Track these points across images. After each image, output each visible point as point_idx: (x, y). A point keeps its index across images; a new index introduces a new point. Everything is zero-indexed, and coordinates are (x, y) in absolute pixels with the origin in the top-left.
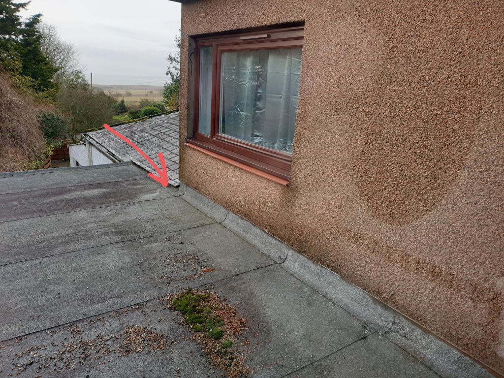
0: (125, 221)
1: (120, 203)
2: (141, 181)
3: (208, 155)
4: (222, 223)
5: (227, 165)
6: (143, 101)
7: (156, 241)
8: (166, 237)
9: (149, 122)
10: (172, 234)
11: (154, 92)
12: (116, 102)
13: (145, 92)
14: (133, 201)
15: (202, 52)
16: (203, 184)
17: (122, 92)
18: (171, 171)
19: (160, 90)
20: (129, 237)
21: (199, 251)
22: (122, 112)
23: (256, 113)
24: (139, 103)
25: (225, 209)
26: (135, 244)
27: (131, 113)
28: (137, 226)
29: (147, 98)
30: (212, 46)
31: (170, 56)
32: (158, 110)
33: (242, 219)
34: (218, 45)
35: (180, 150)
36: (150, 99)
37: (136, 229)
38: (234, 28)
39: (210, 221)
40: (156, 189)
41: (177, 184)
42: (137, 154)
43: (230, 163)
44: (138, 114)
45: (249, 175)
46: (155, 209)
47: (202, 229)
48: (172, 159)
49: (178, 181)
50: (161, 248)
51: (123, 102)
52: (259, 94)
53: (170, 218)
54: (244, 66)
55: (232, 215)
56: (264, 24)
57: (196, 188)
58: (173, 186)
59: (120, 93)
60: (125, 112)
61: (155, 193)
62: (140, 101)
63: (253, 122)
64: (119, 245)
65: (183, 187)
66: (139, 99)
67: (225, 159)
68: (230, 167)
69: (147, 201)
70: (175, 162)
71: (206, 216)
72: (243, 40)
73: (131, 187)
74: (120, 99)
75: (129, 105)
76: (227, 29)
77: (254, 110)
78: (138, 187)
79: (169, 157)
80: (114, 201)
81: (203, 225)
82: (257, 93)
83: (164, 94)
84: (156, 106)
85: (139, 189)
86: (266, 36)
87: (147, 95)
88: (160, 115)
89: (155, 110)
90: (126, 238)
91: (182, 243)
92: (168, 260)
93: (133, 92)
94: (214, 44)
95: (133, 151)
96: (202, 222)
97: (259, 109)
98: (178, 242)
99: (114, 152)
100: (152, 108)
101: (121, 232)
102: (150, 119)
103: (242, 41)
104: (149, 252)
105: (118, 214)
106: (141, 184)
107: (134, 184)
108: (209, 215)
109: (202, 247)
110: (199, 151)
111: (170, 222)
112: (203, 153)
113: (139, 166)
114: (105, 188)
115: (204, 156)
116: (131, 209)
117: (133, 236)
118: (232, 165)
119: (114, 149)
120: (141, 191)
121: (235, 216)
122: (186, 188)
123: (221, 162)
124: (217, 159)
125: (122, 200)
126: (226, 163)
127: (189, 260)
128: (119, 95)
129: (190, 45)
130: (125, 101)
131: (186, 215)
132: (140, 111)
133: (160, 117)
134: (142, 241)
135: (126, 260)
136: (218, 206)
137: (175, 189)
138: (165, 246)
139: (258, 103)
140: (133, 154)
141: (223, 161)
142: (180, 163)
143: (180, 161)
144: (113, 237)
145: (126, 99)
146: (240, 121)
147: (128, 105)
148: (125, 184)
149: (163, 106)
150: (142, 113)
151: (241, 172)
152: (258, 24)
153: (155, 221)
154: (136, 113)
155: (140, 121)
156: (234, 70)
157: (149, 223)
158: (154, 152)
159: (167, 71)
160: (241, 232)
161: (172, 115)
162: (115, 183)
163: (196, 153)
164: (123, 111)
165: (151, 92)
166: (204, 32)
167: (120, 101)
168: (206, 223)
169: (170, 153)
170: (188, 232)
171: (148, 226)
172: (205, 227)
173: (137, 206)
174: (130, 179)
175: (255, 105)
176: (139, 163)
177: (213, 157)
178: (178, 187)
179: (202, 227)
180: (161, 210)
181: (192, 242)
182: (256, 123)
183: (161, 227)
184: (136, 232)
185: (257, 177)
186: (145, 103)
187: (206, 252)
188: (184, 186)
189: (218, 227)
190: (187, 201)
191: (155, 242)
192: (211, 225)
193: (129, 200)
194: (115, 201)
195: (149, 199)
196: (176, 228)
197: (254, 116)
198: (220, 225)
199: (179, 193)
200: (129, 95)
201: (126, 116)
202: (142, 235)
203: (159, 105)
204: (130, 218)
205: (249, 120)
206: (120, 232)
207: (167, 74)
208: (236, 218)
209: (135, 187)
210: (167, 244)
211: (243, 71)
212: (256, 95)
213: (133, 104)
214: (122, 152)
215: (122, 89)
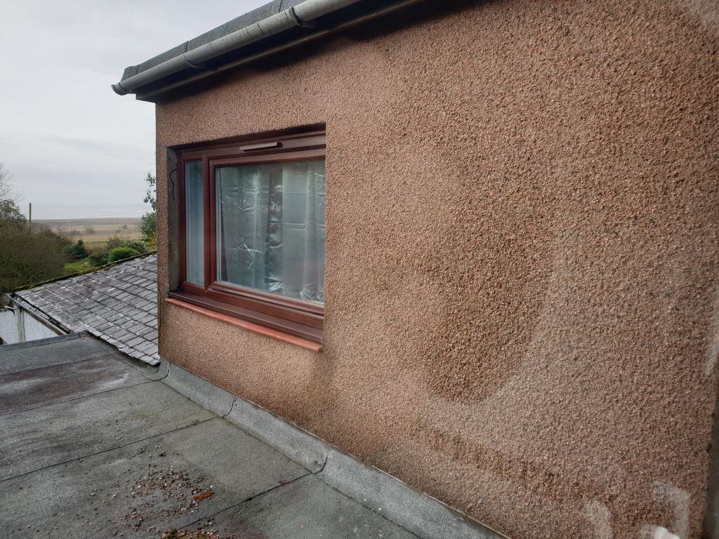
0: (71, 428)
1: (64, 398)
2: (100, 361)
3: (201, 314)
4: (227, 417)
5: (230, 327)
6: (111, 240)
7: (120, 456)
8: (136, 447)
9: (116, 271)
10: (147, 442)
11: (129, 226)
12: (70, 243)
13: (115, 227)
14: (87, 393)
15: (188, 167)
16: (196, 359)
17: (80, 229)
18: (147, 342)
19: (138, 224)
20: (75, 454)
21: (190, 465)
22: (78, 259)
23: (271, 250)
24: (106, 244)
25: (230, 395)
26: (84, 464)
27: (93, 258)
28: (90, 434)
29: (119, 236)
30: (201, 159)
31: (149, 176)
32: (135, 251)
33: (257, 408)
34: (209, 159)
35: (159, 309)
36: (123, 236)
37: (88, 439)
38: (231, 135)
39: (208, 416)
40: (123, 372)
41: (155, 362)
42: (94, 320)
43: (235, 323)
44: (104, 259)
45: (263, 340)
46: (120, 403)
47: (194, 430)
48: (149, 324)
49: (157, 356)
50: (128, 467)
51: (81, 243)
52: (272, 224)
53: (143, 417)
54: (250, 186)
55: (240, 403)
56: (271, 129)
57: (184, 366)
58: (150, 365)
59: (77, 230)
60: (84, 257)
61: (122, 377)
62: (108, 240)
63: (267, 263)
64: (57, 470)
65: (166, 366)
66: (105, 238)
67: (227, 319)
68: (234, 329)
69: (109, 392)
70: (153, 327)
71: (202, 407)
72: (245, 151)
73: (84, 371)
74: (76, 240)
75: (91, 247)
76: (221, 136)
77: (268, 246)
78: (95, 370)
79: (145, 320)
80: (53, 397)
81: (195, 424)
82: (270, 221)
83: (143, 228)
84: (131, 246)
85: (96, 373)
86: (275, 144)
87: (118, 232)
88: (133, 259)
89: (131, 252)
90: (69, 456)
91: (162, 455)
92: (139, 486)
93: (97, 228)
94: (204, 156)
95: (89, 316)
96: (194, 418)
97: (275, 244)
98: (156, 454)
99: (59, 319)
100: (125, 249)
101: (61, 448)
102: (117, 267)
103: (243, 152)
104: (108, 475)
105: (59, 417)
106: (99, 366)
107: (90, 367)
108: (206, 407)
109: (193, 459)
110: (187, 308)
111: (143, 422)
112: (193, 311)
113: (99, 338)
114: (40, 377)
115: (195, 317)
116: (82, 406)
117: (81, 452)
118: (237, 326)
119: (59, 315)
120: (100, 377)
121: (245, 404)
122: (170, 367)
123: (221, 324)
124: (214, 319)
125: (68, 394)
126: (228, 323)
127: (173, 482)
128: (75, 233)
129: (169, 159)
130: (84, 241)
131: (168, 409)
132: (107, 255)
133: (132, 262)
134: (96, 458)
135: (67, 494)
136: (219, 391)
137: (154, 370)
138: (135, 463)
139: (272, 236)
140: (90, 320)
141: (224, 322)
142: (159, 330)
143: (160, 326)
144: (46, 458)
145: (86, 239)
146: (248, 262)
147: (88, 247)
148: (74, 368)
149: (142, 246)
150: (110, 257)
151: (251, 335)
152: (264, 129)
153: (121, 423)
154: (100, 258)
155: (102, 271)
156: (236, 191)
157: (110, 428)
158: (121, 315)
159: (145, 196)
160: (256, 429)
161: (152, 259)
162: (58, 368)
163: (183, 312)
164: (80, 255)
165: (125, 227)
166: (188, 142)
167: (77, 242)
168: (201, 420)
169: (146, 314)
170: (173, 436)
171: (108, 433)
172: (200, 425)
173: (92, 401)
174: (83, 359)
175: (268, 239)
176: (97, 334)
177: (208, 317)
178: (157, 365)
179: (194, 427)
180: (130, 404)
181: (179, 452)
182: (270, 263)
183: (129, 433)
184: (87, 444)
185: (275, 342)
186: (114, 243)
187: (201, 466)
188: (166, 364)
189: (219, 423)
190: (172, 386)
191: (117, 458)
192: (209, 422)
193: (80, 393)
194: (56, 397)
195: (111, 388)
196: (152, 432)
197: (267, 253)
198: (222, 420)
199: (160, 375)
200: (92, 232)
201: (86, 263)
202: (97, 448)
203: (136, 244)
204: (78, 422)
205: (262, 261)
206: (60, 446)
207: (146, 201)
208: (247, 406)
209: (90, 371)
210: (138, 459)
211: (248, 192)
212: (268, 225)
213: (97, 246)
214: (72, 318)
215: (80, 224)
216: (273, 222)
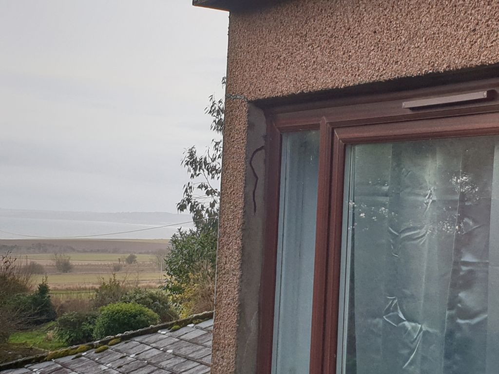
6: (104, 287)
11: (140, 258)
12: (24, 289)
13: (111, 259)
15: (286, 145)
17: (44, 260)
19: (159, 253)
22: (38, 323)
23: (459, 327)
24: (93, 294)
27: (65, 323)
29: (119, 277)
30: (316, 127)
32: (150, 312)
36: (126, 279)
44: (87, 327)
51: (44, 289)
52: (464, 268)
59: (38, 262)
60: (48, 321)
62: (97, 287)
66: (92, 281)
74: (35, 282)
75: (63, 299)
77: (452, 318)
82: (458, 263)
83: (170, 263)
84: (142, 301)
87: (117, 269)
89: (141, 313)
93: (75, 260)
97: (467, 314)
100: (131, 307)
103: (410, 112)
128: (34, 269)
130: (51, 287)
132: (95, 317)
139: (462, 295)
145: (55, 282)
147: (58, 298)
149: (164, 301)
150: (99, 322)
154: (80, 323)
156: (386, 195)
164: (44, 317)
165: (131, 260)
167: (36, 288)
186: (109, 292)
197: (451, 335)
200: (65, 268)
201: (50, 334)
203: (152, 297)
205: (437, 352)
207: (182, 207)
211: (412, 198)
212: (455, 272)
213: (74, 296)
215: (45, 251)
216: (466, 264)
